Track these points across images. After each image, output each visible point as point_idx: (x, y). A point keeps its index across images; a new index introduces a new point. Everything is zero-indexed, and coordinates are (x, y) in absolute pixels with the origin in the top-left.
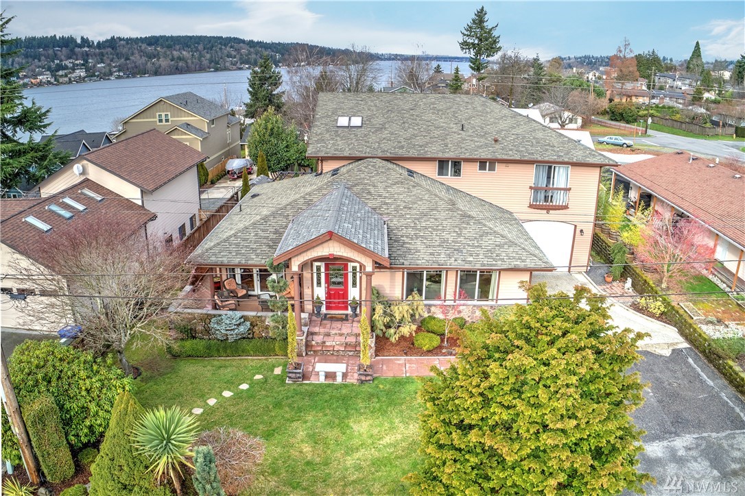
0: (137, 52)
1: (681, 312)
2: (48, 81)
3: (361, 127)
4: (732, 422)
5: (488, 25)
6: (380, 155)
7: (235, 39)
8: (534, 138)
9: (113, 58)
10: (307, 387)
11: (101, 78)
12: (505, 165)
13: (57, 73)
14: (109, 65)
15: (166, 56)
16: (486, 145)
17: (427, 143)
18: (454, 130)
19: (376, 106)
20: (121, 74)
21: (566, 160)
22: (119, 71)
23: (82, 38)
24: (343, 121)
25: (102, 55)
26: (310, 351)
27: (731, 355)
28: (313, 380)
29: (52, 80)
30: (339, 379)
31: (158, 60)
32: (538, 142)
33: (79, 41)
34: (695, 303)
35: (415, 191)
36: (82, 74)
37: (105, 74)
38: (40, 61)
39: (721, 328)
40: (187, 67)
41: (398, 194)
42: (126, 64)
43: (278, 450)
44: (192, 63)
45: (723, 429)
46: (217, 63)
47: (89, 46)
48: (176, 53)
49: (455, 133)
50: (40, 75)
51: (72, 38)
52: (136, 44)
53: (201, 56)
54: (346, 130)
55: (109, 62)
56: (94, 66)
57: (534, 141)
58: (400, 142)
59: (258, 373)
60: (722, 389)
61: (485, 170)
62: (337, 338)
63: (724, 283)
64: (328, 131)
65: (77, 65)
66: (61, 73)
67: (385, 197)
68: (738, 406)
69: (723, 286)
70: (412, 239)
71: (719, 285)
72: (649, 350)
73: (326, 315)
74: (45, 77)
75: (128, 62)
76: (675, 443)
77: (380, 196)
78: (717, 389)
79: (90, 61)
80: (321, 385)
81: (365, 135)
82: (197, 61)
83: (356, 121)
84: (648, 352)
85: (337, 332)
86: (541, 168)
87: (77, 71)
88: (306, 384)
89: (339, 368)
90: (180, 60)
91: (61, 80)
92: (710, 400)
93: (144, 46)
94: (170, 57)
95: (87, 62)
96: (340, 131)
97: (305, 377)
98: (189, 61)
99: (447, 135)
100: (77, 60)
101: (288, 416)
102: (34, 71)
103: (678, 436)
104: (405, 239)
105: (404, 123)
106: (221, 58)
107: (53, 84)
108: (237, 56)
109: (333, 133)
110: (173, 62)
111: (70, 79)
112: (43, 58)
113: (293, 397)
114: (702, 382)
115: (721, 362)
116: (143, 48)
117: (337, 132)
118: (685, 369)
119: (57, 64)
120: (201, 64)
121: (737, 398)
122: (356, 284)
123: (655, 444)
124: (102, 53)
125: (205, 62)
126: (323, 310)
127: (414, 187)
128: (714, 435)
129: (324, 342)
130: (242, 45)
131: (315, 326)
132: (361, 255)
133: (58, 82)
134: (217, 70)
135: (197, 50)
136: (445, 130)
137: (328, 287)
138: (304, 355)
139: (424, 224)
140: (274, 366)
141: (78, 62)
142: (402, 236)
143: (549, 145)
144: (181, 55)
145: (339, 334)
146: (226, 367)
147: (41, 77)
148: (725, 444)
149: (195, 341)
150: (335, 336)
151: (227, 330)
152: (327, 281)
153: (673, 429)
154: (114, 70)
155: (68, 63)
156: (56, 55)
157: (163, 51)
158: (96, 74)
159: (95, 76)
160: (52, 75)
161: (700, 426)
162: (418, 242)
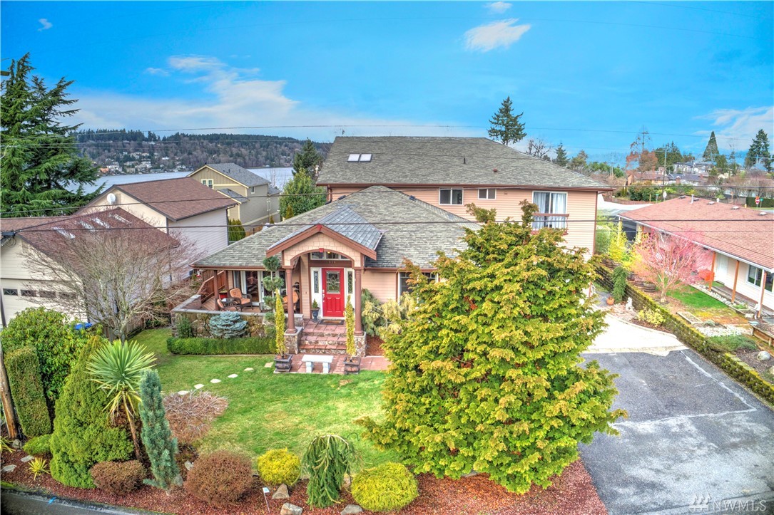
0: (199, 148)
1: (679, 319)
2: (116, 171)
3: (370, 162)
4: (731, 405)
5: (513, 113)
6: (384, 181)
7: (291, 139)
8: (532, 169)
9: (177, 153)
10: (293, 377)
11: (165, 170)
12: (503, 192)
13: (125, 164)
14: (173, 158)
15: (225, 152)
16: (486, 175)
17: (430, 174)
18: (457, 163)
19: (386, 146)
20: (184, 167)
21: (562, 185)
22: (182, 164)
23: (149, 132)
24: (354, 157)
25: (167, 149)
26: (303, 349)
27: (729, 348)
28: (300, 371)
29: (120, 170)
30: (326, 371)
31: (218, 156)
32: (536, 172)
33: (146, 135)
34: (693, 312)
35: (414, 210)
36: (148, 166)
37: (169, 167)
38: (109, 151)
39: (720, 329)
40: (245, 163)
41: (398, 212)
42: (189, 158)
43: (251, 423)
44: (250, 159)
45: (721, 410)
46: (273, 160)
47: (155, 140)
48: (235, 151)
49: (457, 165)
50: (109, 165)
51: (140, 133)
52: (199, 140)
53: (258, 153)
54: (356, 164)
55: (173, 156)
56: (159, 159)
57: (532, 172)
58: (404, 173)
59: (249, 367)
60: (721, 380)
61: (485, 197)
62: (330, 338)
63: (724, 297)
64: (339, 165)
65: (144, 157)
66: (128, 164)
67: (385, 215)
68: (738, 392)
69: (723, 300)
70: (406, 247)
71: (719, 299)
72: (645, 352)
73: (323, 320)
74: (114, 166)
75: (190, 156)
76: (668, 422)
77: (380, 214)
78: (715, 380)
79: (156, 154)
80: (306, 375)
81: (373, 168)
82: (254, 157)
83: (366, 157)
84: (645, 353)
85: (331, 332)
86: (540, 195)
87: (144, 163)
88: (293, 374)
89: (326, 360)
90: (239, 156)
91: (128, 170)
92: (708, 388)
93: (205, 142)
94: (230, 153)
95: (153, 155)
96: (350, 164)
97: (291, 368)
98: (247, 158)
99: (450, 167)
100: (144, 152)
101: (268, 397)
102: (103, 160)
103: (673, 416)
104: (399, 246)
105: (410, 158)
106: (276, 156)
107: (122, 174)
108: (291, 154)
109: (343, 167)
110: (232, 158)
111: (136, 170)
112: (112, 149)
113: (277, 384)
114: (699, 374)
115: (719, 356)
116: (204, 144)
117: (347, 165)
118: (682, 365)
119: (125, 156)
120: (257, 161)
121: (736, 386)
122: (352, 290)
123: (646, 423)
124: (167, 147)
125: (261, 159)
126: (321, 316)
127: (413, 207)
128: (711, 415)
129: (317, 342)
130: (295, 144)
131: (310, 328)
132: (350, 250)
133: (126, 172)
134: (272, 166)
135: (254, 148)
136: (448, 163)
137: (325, 293)
138: (296, 352)
139: (419, 235)
140: (266, 362)
141: (144, 154)
142: (397, 245)
143: (546, 174)
144: (240, 152)
145: (332, 334)
146: (220, 362)
147: (110, 167)
148: (723, 422)
149: (194, 339)
150: (327, 336)
151: (223, 326)
152: (324, 287)
153: (667, 411)
154: (178, 163)
155: (136, 155)
156: (124, 147)
157: (223, 147)
158: (161, 166)
159: (160, 168)
160: (120, 165)
161: (696, 408)
162: (412, 249)
